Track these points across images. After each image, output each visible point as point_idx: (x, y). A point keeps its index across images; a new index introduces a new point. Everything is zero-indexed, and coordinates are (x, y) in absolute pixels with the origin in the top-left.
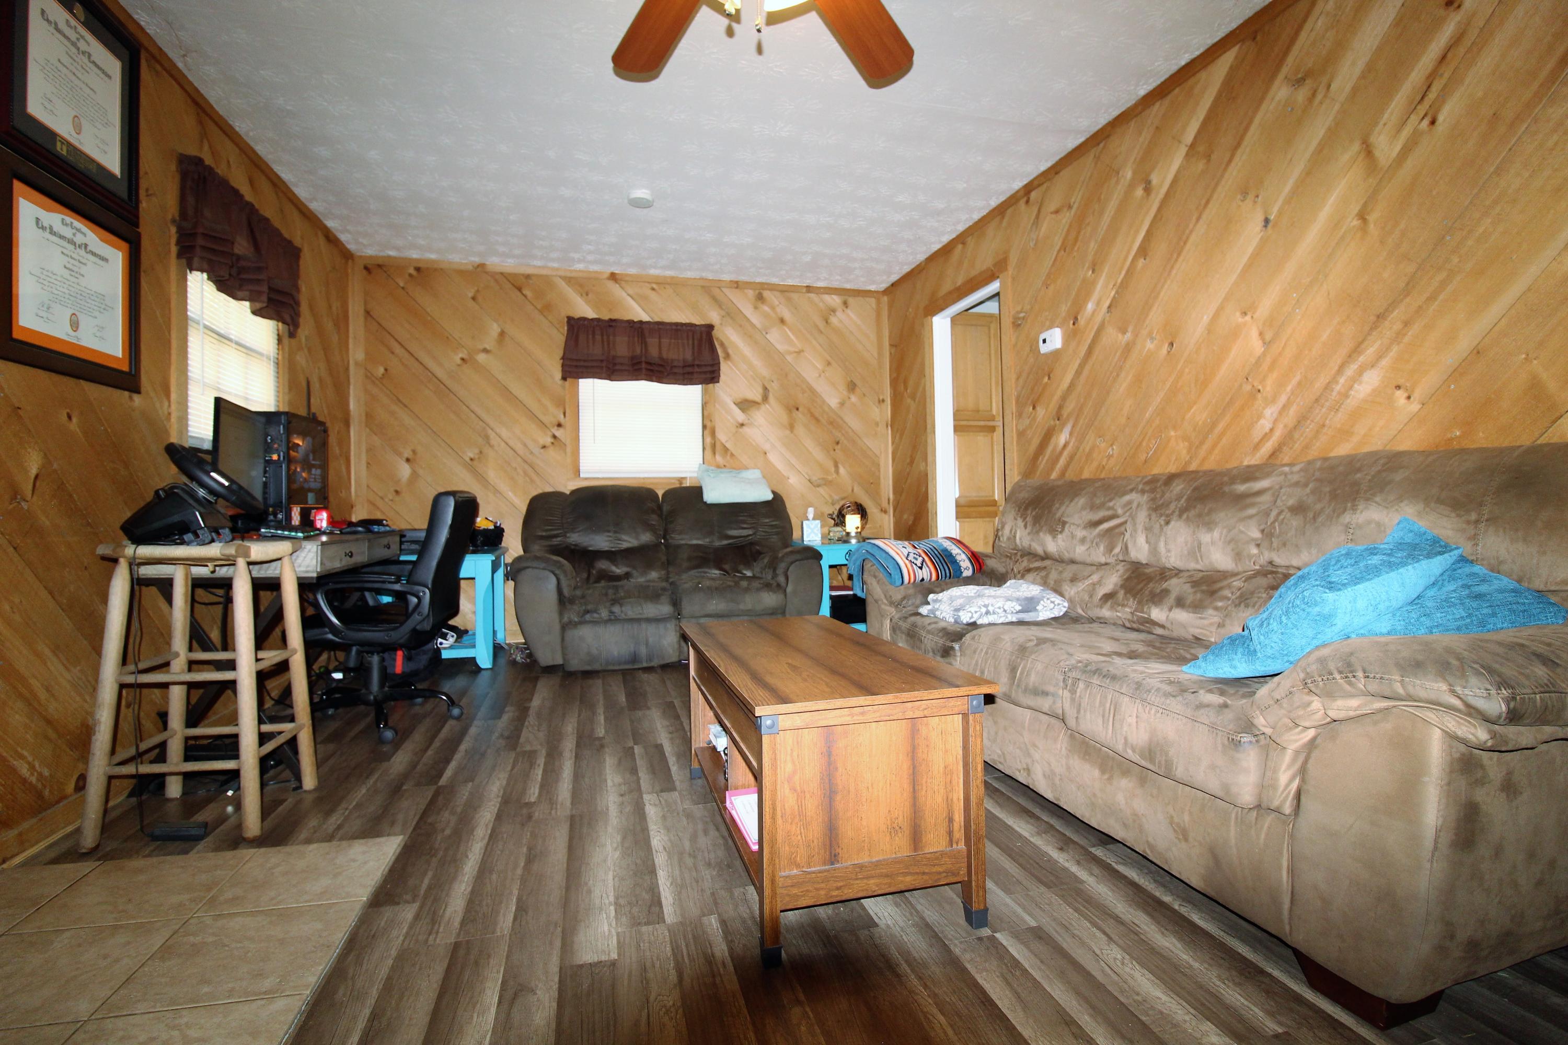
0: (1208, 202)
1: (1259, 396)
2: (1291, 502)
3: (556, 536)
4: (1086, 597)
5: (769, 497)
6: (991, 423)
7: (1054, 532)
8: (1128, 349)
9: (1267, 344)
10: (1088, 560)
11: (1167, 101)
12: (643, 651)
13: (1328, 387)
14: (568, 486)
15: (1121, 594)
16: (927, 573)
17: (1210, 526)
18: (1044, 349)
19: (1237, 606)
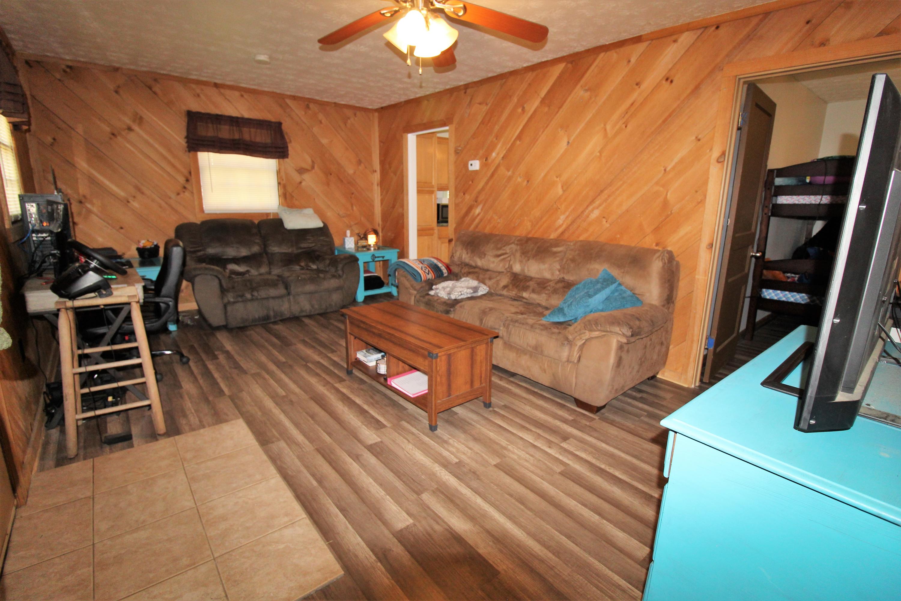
0: (547, 126)
1: (559, 210)
2: (571, 257)
3: (200, 251)
4: (495, 286)
5: (321, 225)
6: (431, 189)
7: (480, 258)
8: (510, 178)
9: (564, 191)
10: (495, 270)
11: (535, 73)
12: (272, 313)
13: (583, 212)
14: (197, 219)
15: (511, 287)
16: (431, 276)
17: (544, 263)
18: (471, 168)
19: (553, 293)
